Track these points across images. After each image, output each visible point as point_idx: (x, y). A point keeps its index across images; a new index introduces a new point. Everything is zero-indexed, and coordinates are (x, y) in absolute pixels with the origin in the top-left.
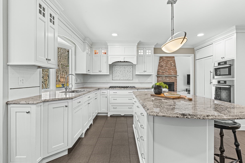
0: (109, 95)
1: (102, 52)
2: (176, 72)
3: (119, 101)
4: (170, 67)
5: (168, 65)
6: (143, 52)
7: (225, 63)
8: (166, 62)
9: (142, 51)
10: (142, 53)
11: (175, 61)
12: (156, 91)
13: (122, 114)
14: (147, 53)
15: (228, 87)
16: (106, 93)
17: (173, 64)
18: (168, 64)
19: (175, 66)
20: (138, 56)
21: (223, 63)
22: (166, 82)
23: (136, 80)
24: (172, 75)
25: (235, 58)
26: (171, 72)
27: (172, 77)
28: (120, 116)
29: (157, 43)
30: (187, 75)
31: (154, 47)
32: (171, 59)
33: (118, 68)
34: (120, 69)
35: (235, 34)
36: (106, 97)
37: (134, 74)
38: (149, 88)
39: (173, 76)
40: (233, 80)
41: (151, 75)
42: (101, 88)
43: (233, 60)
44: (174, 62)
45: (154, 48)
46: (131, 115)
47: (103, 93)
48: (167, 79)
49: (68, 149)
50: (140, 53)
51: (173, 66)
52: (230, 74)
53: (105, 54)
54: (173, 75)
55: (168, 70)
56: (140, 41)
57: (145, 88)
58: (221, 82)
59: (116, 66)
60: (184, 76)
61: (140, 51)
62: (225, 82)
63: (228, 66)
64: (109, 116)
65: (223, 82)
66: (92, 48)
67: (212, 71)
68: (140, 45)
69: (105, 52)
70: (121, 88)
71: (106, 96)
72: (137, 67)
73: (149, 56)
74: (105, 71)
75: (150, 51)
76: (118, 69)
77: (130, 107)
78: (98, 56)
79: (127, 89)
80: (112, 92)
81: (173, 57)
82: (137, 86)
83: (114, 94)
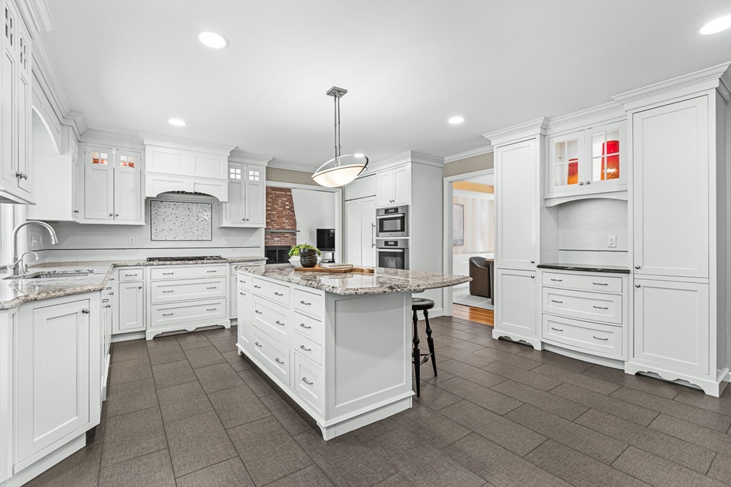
0: (149, 281)
1: (122, 159)
2: (294, 224)
3: (179, 294)
4: (281, 212)
5: (276, 207)
6: (242, 174)
7: (396, 210)
8: (273, 200)
9: (238, 171)
10: (239, 177)
11: (292, 198)
12: (305, 261)
13: (191, 329)
14: (251, 178)
15: (400, 251)
16: (139, 277)
17: (287, 205)
18: (277, 204)
19: (292, 209)
20: (231, 183)
21: (393, 211)
22: (273, 245)
23: (221, 241)
24: (286, 229)
25: (410, 204)
26: (285, 223)
27: (286, 235)
28: (185, 334)
29: (274, 158)
30: (318, 230)
31: (267, 165)
32: (283, 193)
33: (169, 207)
34: (175, 211)
35: (410, 164)
36: (140, 288)
37: (215, 226)
38: (258, 258)
39: (287, 233)
40: (407, 240)
41: (257, 229)
42: (122, 263)
43: (407, 206)
44: (290, 200)
45: (267, 167)
46: (212, 326)
47: (128, 278)
48: (276, 239)
49: (87, 432)
50: (232, 176)
51: (288, 209)
52: (403, 229)
53: (131, 168)
54: (288, 229)
55: (278, 217)
56: (237, 147)
57: (248, 259)
58: (390, 243)
59: (162, 202)
60: (311, 232)
61: (232, 170)
62: (396, 243)
63: (400, 215)
64: (149, 337)
65: (393, 243)
66: (84, 144)
67: (375, 224)
68: (235, 157)
69: (131, 160)
70: (187, 262)
71: (141, 285)
72: (226, 210)
73: (254, 184)
74: (131, 213)
75: (257, 173)
76: (169, 211)
77: (210, 308)
78: (107, 170)
79: (203, 263)
80: (158, 272)
81: (289, 190)
82: (224, 254)
83: (166, 276)
